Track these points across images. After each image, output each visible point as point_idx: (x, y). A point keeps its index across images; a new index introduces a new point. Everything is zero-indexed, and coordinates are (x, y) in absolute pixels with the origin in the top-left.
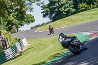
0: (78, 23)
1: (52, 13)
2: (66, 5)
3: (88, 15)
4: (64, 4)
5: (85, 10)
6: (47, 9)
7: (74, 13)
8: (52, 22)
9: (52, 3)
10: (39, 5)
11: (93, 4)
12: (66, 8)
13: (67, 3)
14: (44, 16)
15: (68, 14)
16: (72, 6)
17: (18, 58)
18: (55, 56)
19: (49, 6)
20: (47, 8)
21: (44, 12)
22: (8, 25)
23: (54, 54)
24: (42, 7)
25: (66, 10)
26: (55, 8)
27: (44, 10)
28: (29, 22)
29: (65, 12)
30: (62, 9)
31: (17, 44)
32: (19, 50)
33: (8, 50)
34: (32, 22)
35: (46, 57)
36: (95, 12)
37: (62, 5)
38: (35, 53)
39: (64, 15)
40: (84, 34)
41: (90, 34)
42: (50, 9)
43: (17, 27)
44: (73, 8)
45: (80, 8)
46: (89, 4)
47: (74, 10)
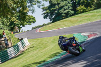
0: (77, 24)
1: (52, 14)
2: (66, 7)
3: (86, 16)
4: (63, 6)
5: (83, 12)
6: (48, 11)
7: (73, 15)
8: (52, 23)
9: (52, 5)
10: (39, 7)
11: (91, 7)
12: (65, 10)
13: (66, 6)
14: (45, 17)
15: (67, 15)
16: (71, 8)
17: (20, 56)
18: (55, 55)
19: (49, 8)
20: (47, 9)
21: (44, 13)
22: (10, 25)
23: (54, 53)
24: (43, 9)
25: (66, 12)
26: (55, 10)
28: (30, 22)
29: (65, 13)
30: (62, 11)
31: (19, 43)
32: (21, 49)
33: (11, 49)
34: (34, 22)
35: (47, 56)
38: (36, 52)
39: (64, 16)
40: (82, 34)
41: (88, 34)
42: (50, 10)
43: (19, 27)
44: (71, 10)
45: (78, 11)
46: (87, 6)
47: (73, 12)
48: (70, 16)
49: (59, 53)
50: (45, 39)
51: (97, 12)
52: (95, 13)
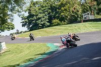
0: (51, 35)
1: (30, 23)
2: (43, 19)
3: (60, 29)
4: (41, 18)
5: (57, 25)
6: (26, 20)
7: (48, 26)
8: (29, 31)
9: (31, 16)
10: (19, 16)
11: (64, 21)
12: (42, 21)
13: (43, 17)
14: (23, 26)
15: (43, 26)
16: (47, 20)
18: (29, 60)
19: (28, 18)
20: (26, 19)
21: (23, 22)
23: (29, 58)
24: (22, 18)
25: (42, 23)
26: (33, 20)
27: (23, 21)
28: (9, 28)
29: (41, 24)
30: (39, 22)
34: (12, 29)
36: (65, 28)
37: (39, 18)
38: (12, 56)
39: (40, 26)
40: (55, 44)
41: (60, 45)
42: (28, 20)
44: (47, 22)
45: (53, 23)
46: (61, 20)
47: (48, 24)
48: (46, 27)
49: (33, 59)
50: (21, 45)
51: (69, 26)
52: (68, 28)
